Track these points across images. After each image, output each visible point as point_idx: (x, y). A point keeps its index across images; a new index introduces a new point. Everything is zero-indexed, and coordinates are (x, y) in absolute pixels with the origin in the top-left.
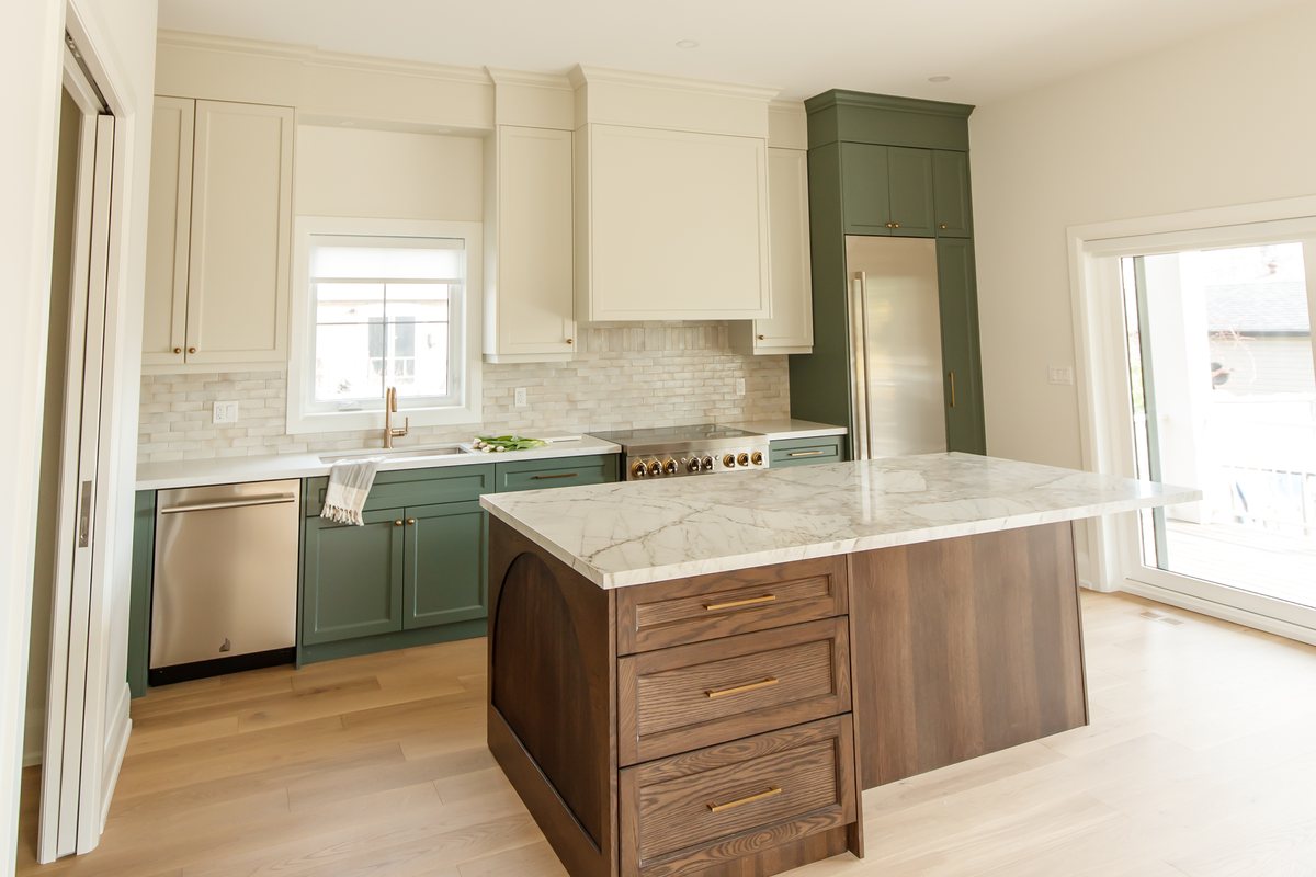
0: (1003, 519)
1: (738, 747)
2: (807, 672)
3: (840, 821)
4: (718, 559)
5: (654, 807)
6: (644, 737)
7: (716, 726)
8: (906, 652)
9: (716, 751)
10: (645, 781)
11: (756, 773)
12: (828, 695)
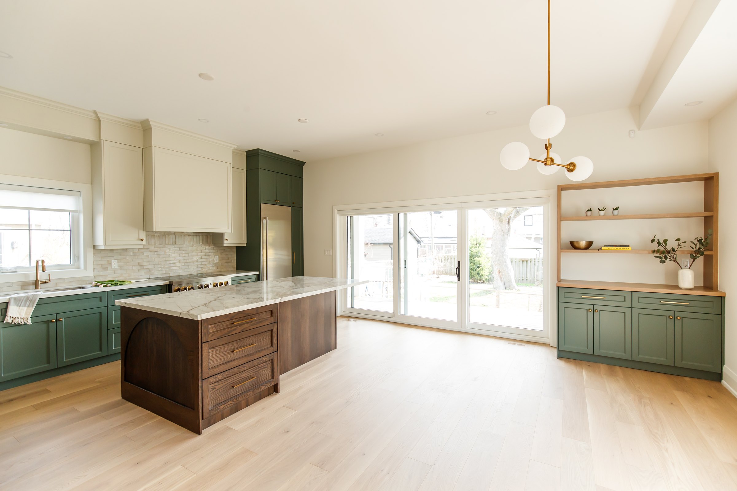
0: (321, 290)
1: (243, 367)
2: (265, 340)
3: (273, 384)
4: (238, 307)
5: (214, 390)
6: (211, 368)
7: (236, 361)
8: (289, 334)
9: (235, 369)
10: (211, 382)
11: (248, 374)
12: (270, 347)
